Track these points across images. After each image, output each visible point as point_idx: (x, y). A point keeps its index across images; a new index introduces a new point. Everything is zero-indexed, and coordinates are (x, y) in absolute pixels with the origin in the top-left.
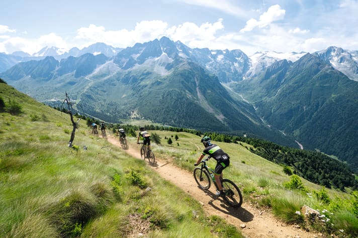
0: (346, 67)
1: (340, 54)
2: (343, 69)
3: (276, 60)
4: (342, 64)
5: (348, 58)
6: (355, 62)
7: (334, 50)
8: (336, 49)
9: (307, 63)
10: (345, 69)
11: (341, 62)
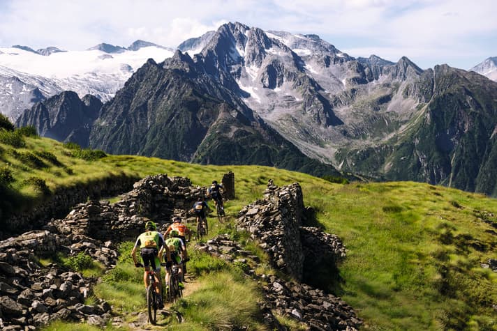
0: (290, 101)
1: (262, 50)
2: (286, 111)
3: (37, 92)
4: (277, 90)
5: (289, 66)
6: (312, 82)
7: (242, 39)
8: (247, 33)
9: (155, 104)
10: (291, 110)
11: (272, 86)
